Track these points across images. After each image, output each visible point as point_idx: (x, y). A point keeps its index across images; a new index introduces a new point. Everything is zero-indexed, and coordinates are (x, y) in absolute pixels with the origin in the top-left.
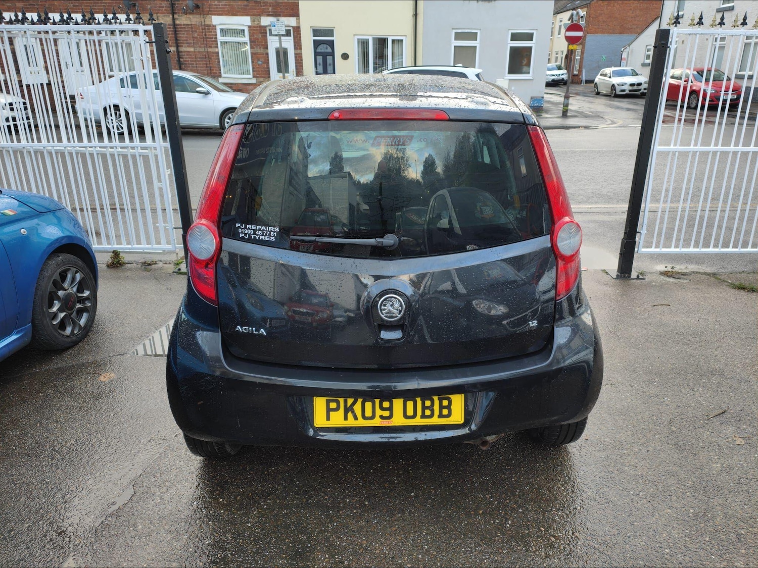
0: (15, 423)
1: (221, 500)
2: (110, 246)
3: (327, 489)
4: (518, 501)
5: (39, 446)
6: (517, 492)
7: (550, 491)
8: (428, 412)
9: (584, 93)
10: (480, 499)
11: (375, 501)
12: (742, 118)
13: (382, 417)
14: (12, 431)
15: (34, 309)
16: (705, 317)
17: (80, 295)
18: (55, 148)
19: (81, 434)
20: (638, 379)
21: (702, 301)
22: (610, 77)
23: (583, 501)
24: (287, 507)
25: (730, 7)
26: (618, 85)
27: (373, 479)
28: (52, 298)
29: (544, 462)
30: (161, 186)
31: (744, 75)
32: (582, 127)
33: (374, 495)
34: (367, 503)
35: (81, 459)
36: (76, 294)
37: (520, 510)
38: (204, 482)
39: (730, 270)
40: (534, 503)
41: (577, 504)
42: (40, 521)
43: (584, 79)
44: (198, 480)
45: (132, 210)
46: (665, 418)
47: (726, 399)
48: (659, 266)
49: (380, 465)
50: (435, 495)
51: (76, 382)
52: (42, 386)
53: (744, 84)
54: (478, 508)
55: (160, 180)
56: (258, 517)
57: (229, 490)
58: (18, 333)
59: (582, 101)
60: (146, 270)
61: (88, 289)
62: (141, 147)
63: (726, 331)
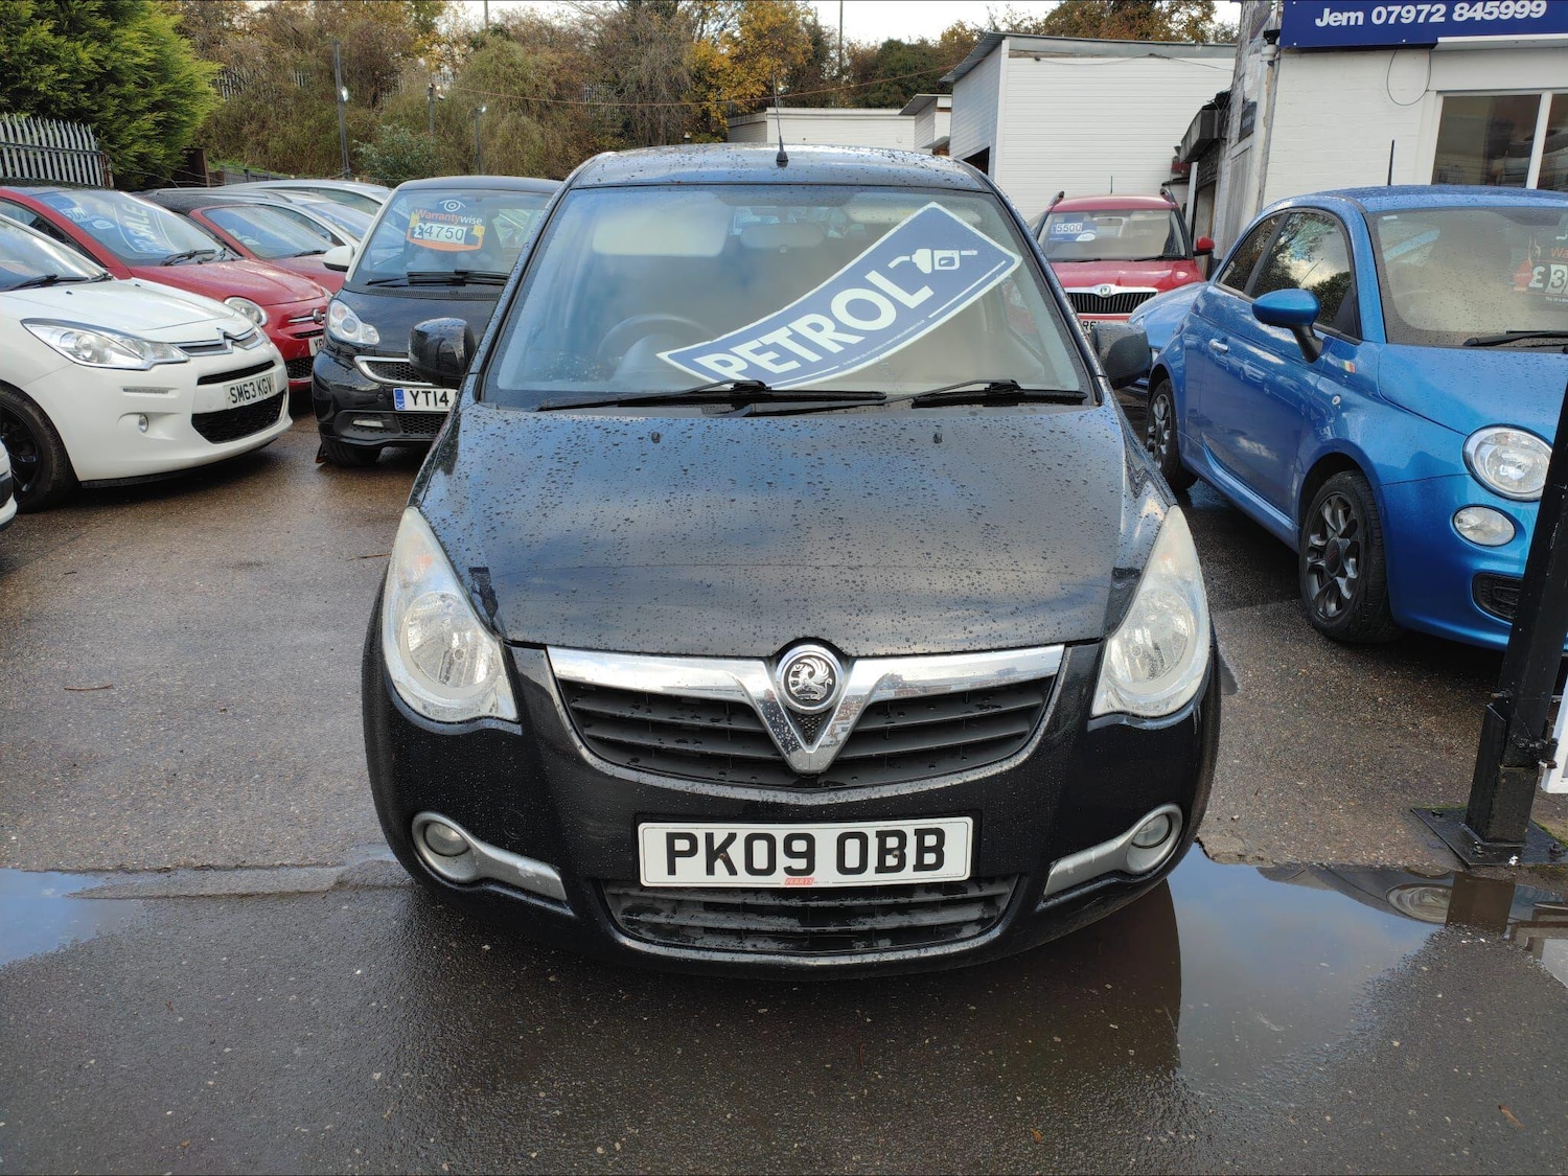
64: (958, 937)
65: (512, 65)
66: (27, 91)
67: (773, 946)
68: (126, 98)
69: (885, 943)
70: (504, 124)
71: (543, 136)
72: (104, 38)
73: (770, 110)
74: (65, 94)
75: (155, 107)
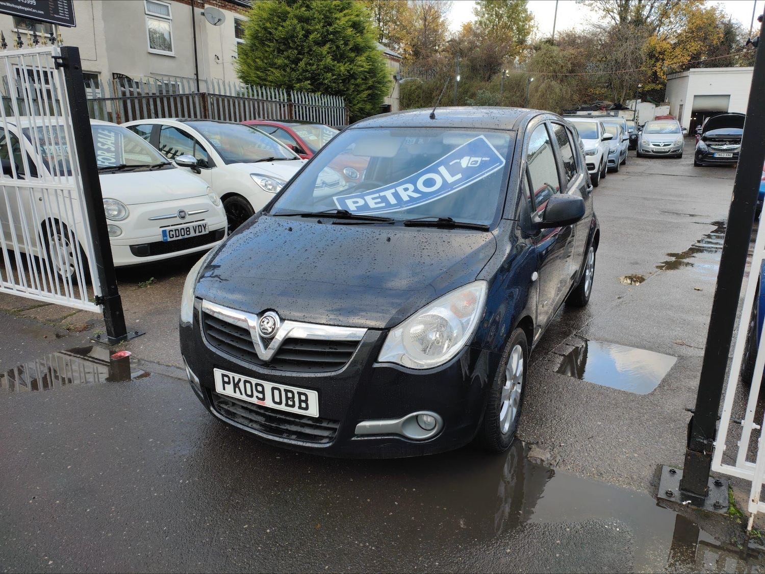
64: (320, 442)
65: (551, 57)
66: (322, 84)
67: (258, 427)
68: (357, 85)
69: (294, 437)
70: (543, 86)
71: (561, 90)
72: (352, 61)
73: (691, 70)
74: (334, 84)
75: (369, 88)
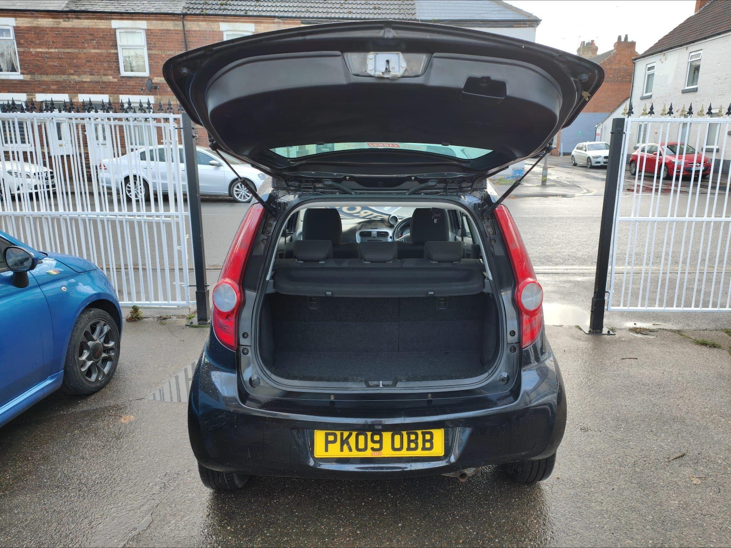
0: (46, 459)
1: (229, 528)
2: (131, 302)
3: (323, 520)
4: (495, 532)
5: (67, 479)
6: (494, 524)
7: (524, 524)
8: (413, 445)
9: (562, 164)
10: (461, 530)
11: (366, 530)
12: (714, 188)
13: (373, 449)
14: (43, 465)
15: (67, 357)
16: (669, 370)
17: (106, 345)
18: (88, 216)
19: (105, 469)
20: (606, 425)
21: (667, 355)
22: (586, 151)
23: (553, 533)
24: (288, 535)
25: (694, 89)
26: (593, 157)
27: (365, 511)
28: (83, 347)
29: (519, 498)
30: (180, 249)
31: (713, 149)
32: (560, 195)
33: (366, 525)
34: (359, 532)
35: (105, 491)
36: (103, 345)
37: (497, 540)
38: (214, 512)
39: (694, 327)
40: (509, 534)
41: (548, 535)
42: (70, 544)
43: (562, 152)
44: (209, 510)
45: (152, 269)
46: (630, 460)
47: (686, 444)
48: (628, 323)
49: (370, 499)
50: (420, 526)
51: (100, 424)
52: (70, 427)
53: (714, 156)
54: (458, 538)
55: (179, 244)
56: (262, 543)
57: (236, 520)
58: (52, 378)
59: (560, 172)
60: (162, 324)
61: (113, 341)
62: (165, 216)
63: (688, 383)
